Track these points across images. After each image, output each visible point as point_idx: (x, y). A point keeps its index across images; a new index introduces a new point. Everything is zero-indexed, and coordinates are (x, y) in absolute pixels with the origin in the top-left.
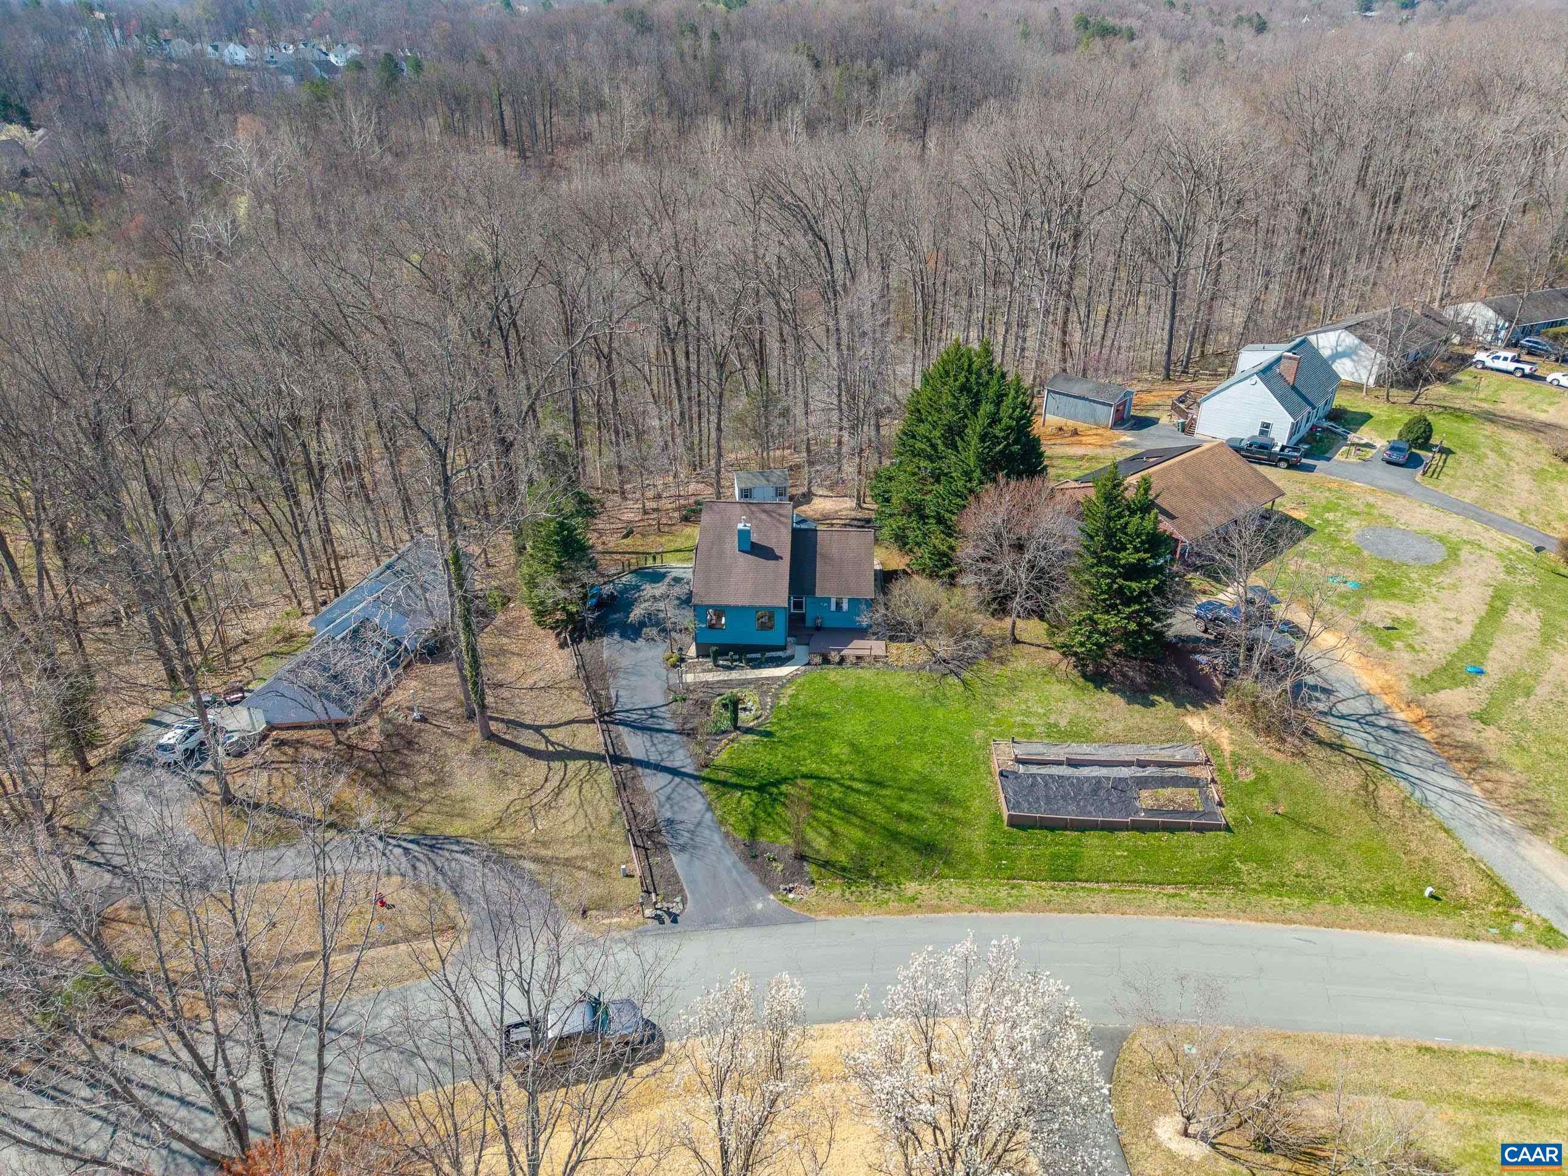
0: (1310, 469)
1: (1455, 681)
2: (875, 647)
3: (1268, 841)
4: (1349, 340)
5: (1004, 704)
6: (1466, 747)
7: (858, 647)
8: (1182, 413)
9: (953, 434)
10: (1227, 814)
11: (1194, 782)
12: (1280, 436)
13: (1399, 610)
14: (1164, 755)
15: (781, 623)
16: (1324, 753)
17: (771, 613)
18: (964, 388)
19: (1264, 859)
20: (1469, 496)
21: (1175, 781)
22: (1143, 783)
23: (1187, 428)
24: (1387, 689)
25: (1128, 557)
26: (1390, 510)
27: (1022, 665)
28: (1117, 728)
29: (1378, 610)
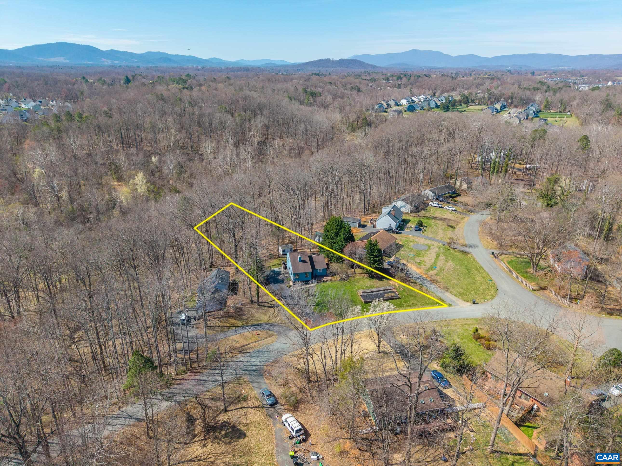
0: (401, 233)
1: (432, 270)
2: (330, 278)
3: (407, 299)
4: (403, 203)
5: (357, 284)
6: (435, 280)
7: (325, 279)
8: (373, 223)
9: (337, 234)
10: (399, 296)
11: (393, 292)
12: (394, 227)
13: (421, 259)
14: (387, 288)
15: (309, 275)
16: (413, 284)
17: (306, 274)
18: (338, 225)
19: (407, 302)
20: (431, 236)
21: (390, 292)
22: (385, 293)
23: (374, 227)
24: (421, 273)
25: (375, 254)
26: (417, 240)
27: (358, 277)
28: (378, 285)
29: (418, 259)
